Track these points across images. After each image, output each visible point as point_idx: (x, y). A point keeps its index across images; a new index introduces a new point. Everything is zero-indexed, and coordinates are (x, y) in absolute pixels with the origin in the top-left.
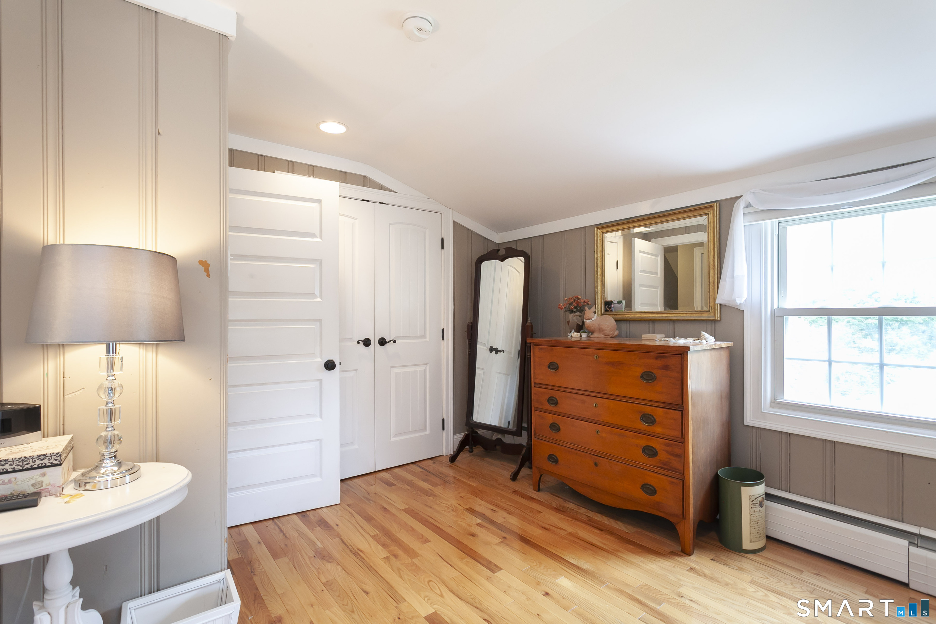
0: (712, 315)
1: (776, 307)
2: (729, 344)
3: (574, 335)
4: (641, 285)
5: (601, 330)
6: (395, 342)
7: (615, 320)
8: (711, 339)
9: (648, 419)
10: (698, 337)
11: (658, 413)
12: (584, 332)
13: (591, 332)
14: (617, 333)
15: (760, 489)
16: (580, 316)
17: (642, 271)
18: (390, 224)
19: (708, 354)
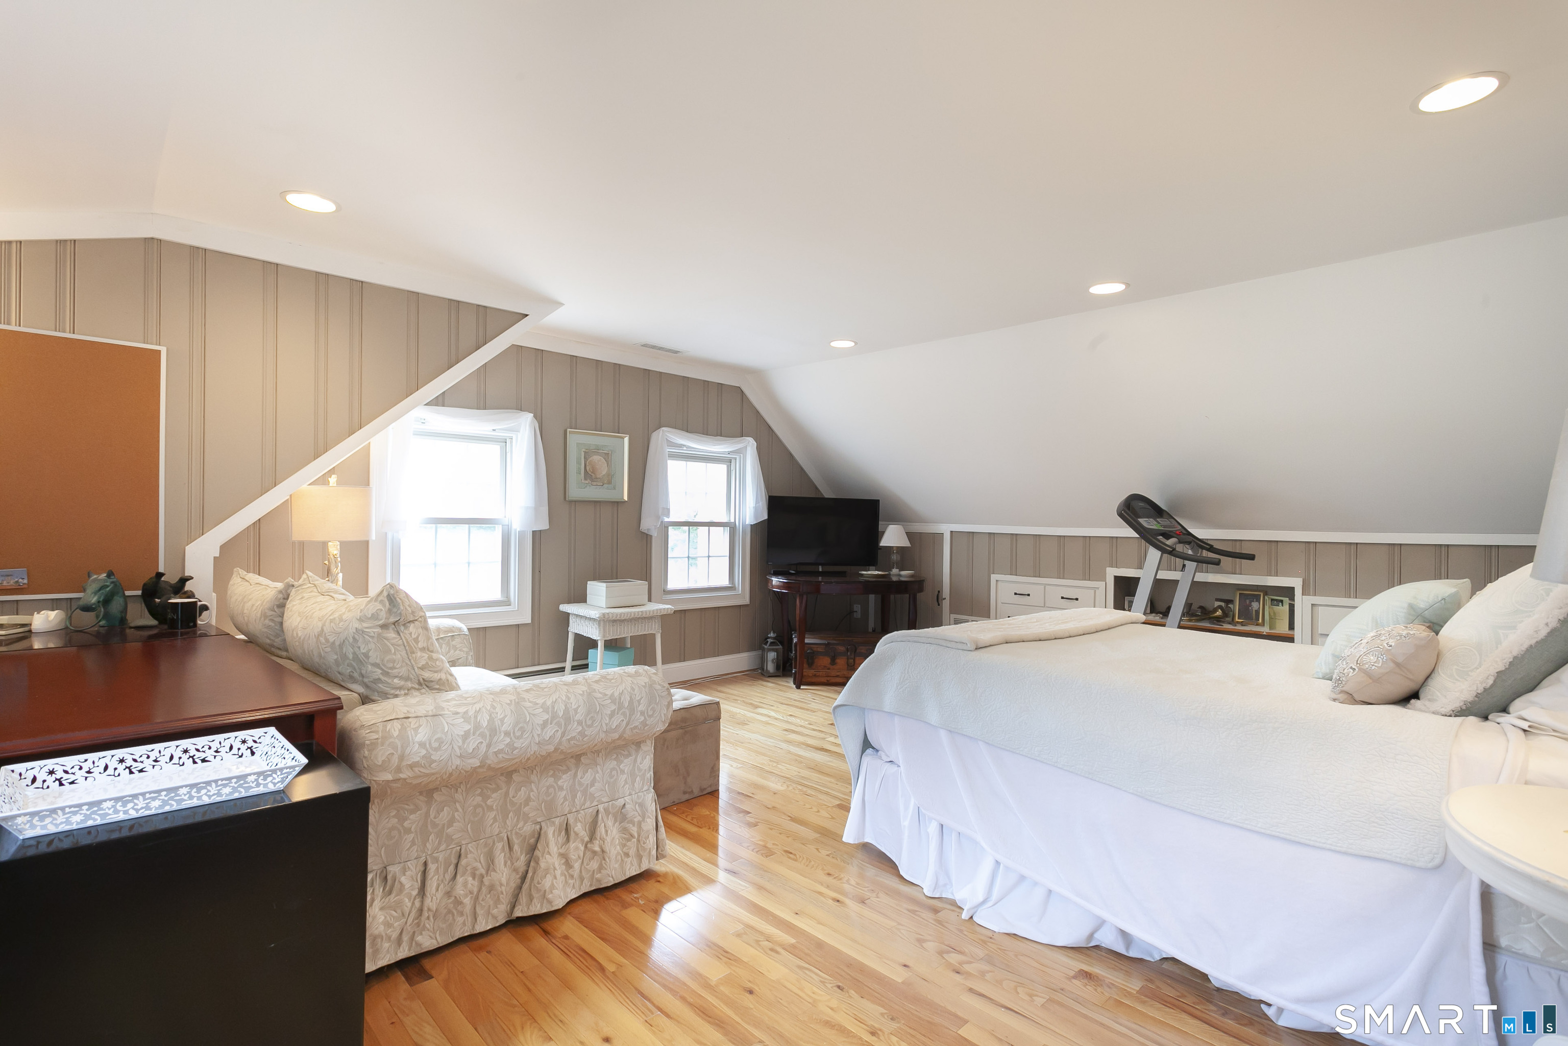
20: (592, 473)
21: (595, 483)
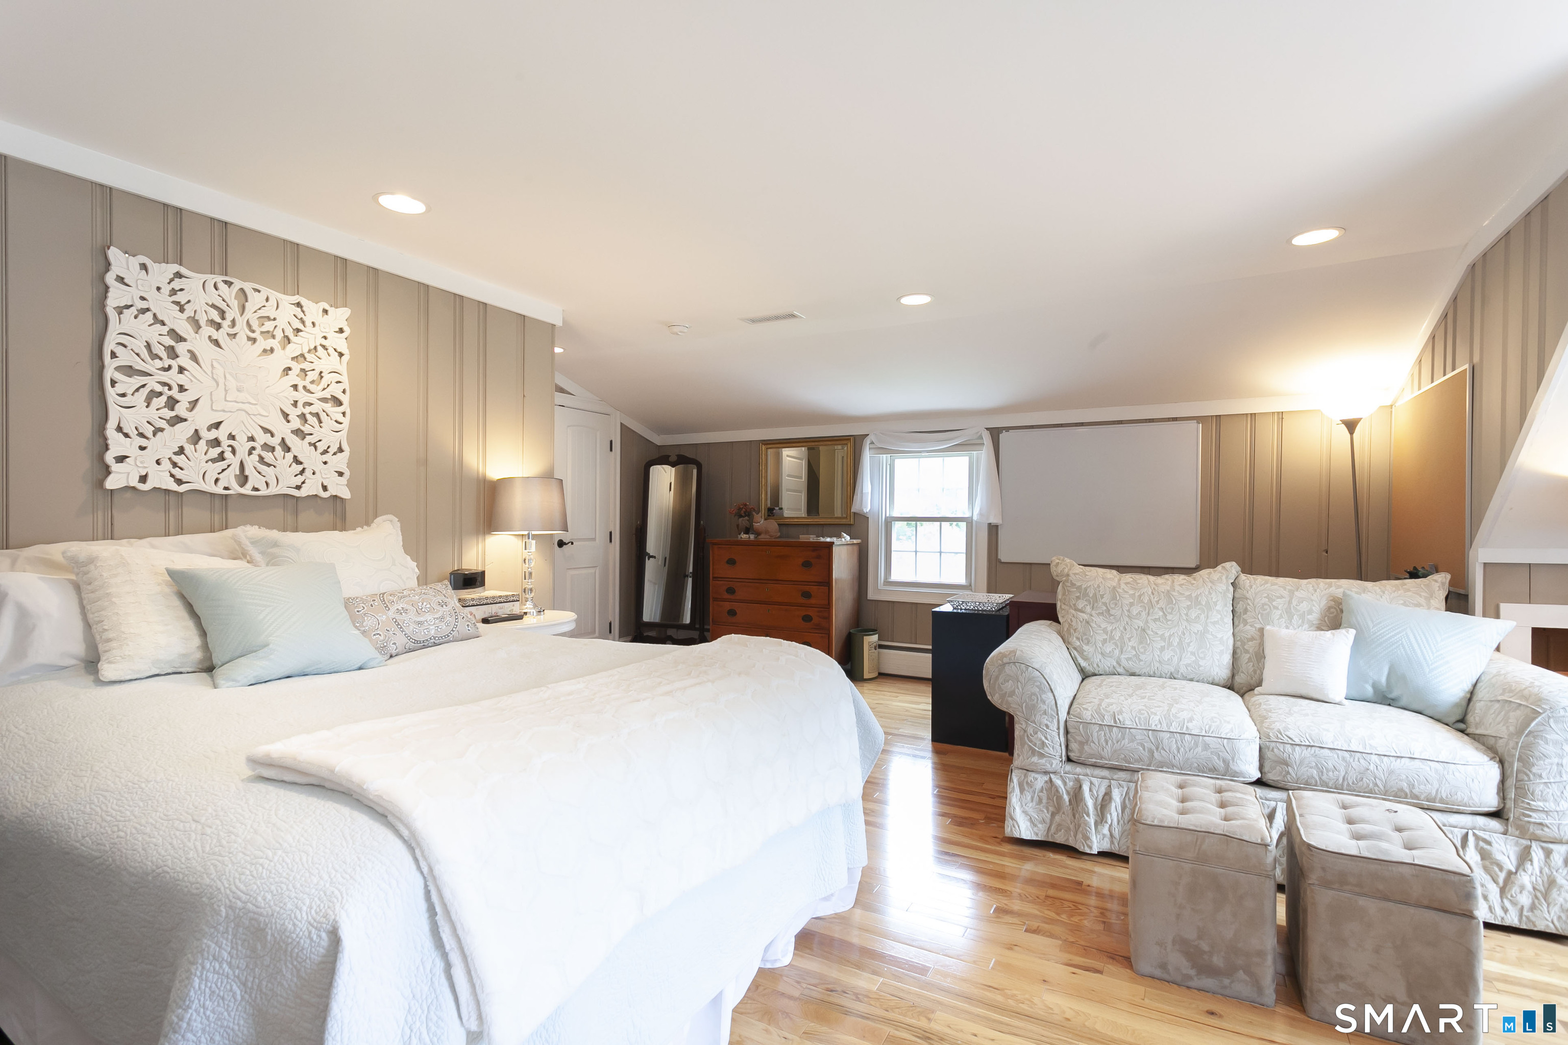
0: (849, 520)
1: (888, 515)
2: (859, 541)
3: (744, 536)
4: (788, 490)
5: (767, 532)
6: (572, 543)
7: (778, 524)
8: (848, 538)
9: (807, 595)
10: (839, 536)
11: (814, 589)
12: (752, 534)
13: (758, 534)
14: (779, 534)
15: (874, 638)
16: (748, 520)
17: (788, 476)
18: (568, 426)
19: (845, 547)
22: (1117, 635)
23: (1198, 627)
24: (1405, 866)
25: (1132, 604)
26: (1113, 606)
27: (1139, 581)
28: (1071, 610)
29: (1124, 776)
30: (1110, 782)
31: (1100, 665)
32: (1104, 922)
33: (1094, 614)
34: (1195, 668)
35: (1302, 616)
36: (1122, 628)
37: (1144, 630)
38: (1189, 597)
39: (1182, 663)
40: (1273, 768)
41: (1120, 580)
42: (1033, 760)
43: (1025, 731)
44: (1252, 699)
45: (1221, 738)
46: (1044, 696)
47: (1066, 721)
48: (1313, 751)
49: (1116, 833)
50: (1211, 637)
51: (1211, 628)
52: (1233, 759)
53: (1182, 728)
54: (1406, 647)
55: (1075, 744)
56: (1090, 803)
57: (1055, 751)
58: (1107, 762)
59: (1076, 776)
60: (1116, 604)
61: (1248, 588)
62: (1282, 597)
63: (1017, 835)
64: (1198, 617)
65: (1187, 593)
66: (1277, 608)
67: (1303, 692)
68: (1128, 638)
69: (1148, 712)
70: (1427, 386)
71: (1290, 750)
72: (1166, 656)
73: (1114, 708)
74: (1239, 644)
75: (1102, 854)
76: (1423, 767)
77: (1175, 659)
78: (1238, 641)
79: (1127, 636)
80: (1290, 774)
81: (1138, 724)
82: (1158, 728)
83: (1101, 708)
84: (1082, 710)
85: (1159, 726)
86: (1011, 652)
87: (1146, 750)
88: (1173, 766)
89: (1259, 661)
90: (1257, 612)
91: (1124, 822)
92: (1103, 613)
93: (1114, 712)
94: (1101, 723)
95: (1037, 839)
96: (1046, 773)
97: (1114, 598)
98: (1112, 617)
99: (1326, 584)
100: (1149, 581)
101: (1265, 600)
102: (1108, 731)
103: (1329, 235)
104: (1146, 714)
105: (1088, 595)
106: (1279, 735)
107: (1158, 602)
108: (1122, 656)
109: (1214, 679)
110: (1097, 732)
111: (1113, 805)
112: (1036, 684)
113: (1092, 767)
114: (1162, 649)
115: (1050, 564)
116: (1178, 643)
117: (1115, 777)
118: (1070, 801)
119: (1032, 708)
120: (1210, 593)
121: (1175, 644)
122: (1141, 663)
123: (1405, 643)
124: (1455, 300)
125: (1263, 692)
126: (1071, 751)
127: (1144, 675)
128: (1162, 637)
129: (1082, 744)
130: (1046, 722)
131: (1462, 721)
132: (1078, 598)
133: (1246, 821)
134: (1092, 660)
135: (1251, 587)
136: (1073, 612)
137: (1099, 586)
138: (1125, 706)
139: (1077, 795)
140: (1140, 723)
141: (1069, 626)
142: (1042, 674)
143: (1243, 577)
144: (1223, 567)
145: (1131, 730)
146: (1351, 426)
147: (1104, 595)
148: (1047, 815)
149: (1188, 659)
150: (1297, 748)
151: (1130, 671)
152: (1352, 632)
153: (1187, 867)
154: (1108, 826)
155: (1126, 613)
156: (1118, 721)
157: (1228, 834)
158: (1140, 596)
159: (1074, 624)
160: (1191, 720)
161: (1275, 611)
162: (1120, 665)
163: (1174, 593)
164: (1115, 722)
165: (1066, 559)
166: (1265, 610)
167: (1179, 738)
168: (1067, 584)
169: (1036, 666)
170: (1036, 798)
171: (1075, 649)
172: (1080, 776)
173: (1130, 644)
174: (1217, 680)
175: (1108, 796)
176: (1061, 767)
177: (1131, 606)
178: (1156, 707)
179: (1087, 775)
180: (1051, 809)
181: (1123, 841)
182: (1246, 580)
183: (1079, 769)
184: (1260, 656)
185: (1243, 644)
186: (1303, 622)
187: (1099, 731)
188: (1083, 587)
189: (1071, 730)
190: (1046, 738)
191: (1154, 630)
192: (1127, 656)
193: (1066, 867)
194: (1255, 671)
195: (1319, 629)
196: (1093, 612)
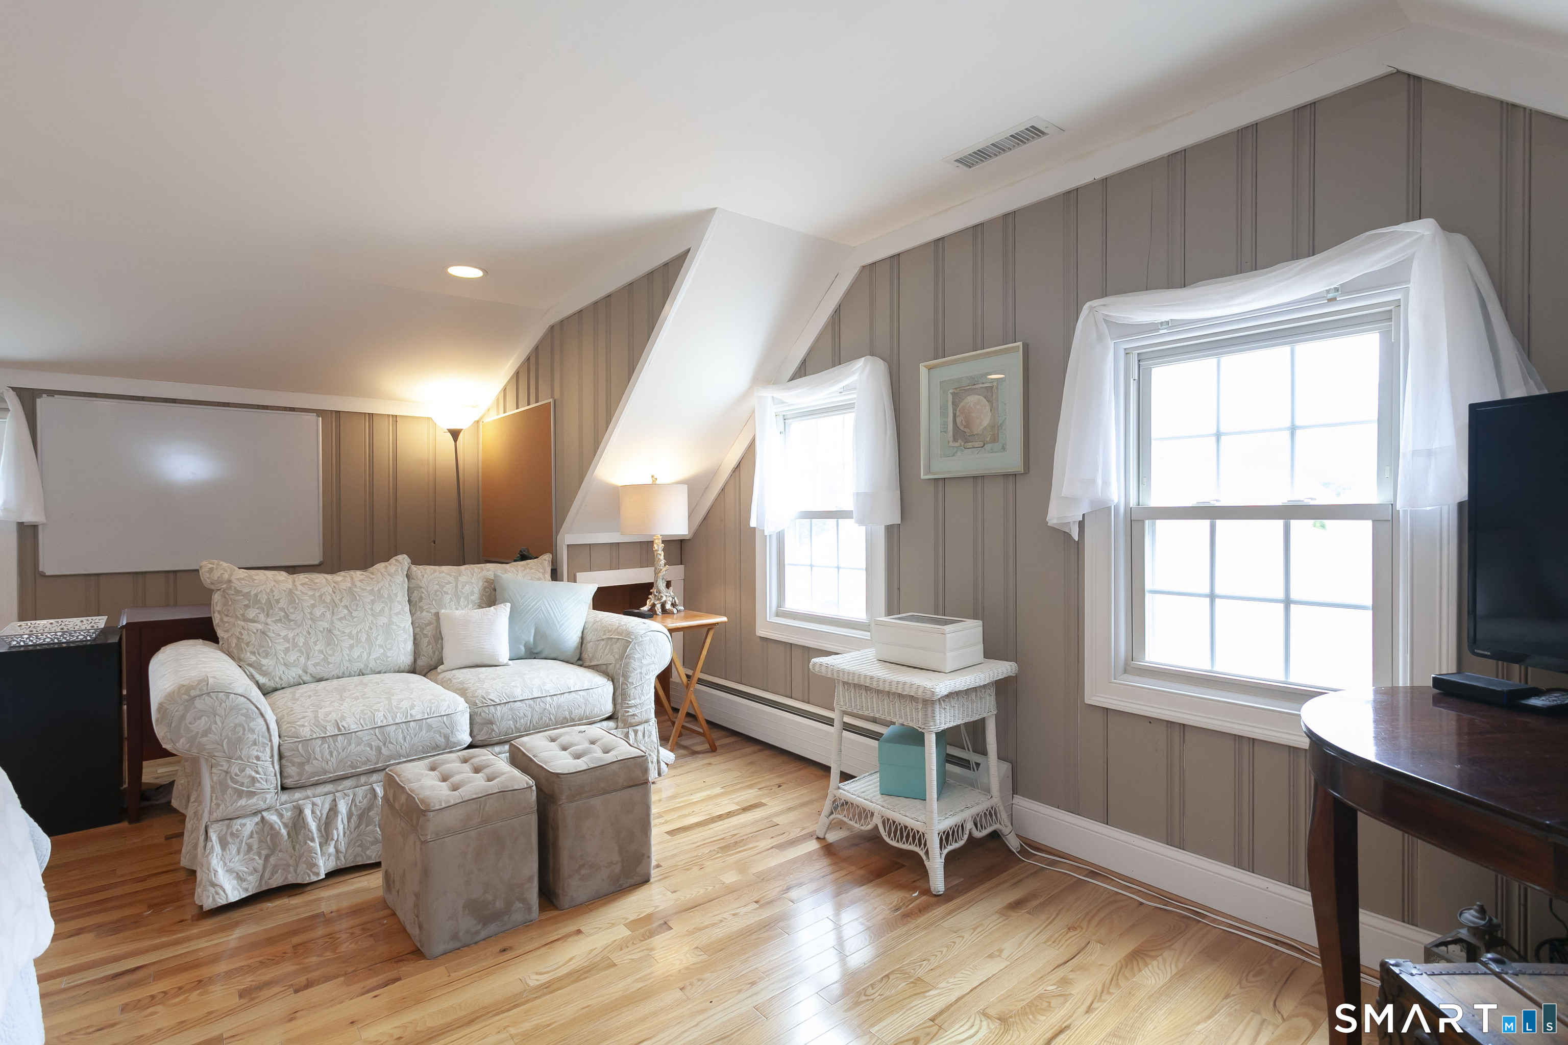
20: (965, 427)
21: (970, 445)
22: (301, 641)
23: (383, 620)
24: (614, 764)
25: (313, 606)
26: (292, 610)
27: (316, 581)
28: (239, 622)
29: (349, 784)
30: (335, 795)
31: (283, 677)
32: (371, 936)
33: (270, 623)
34: (384, 661)
35: (467, 598)
36: (305, 633)
37: (330, 631)
38: (371, 592)
39: (371, 658)
40: (481, 730)
41: (294, 581)
42: (239, 804)
43: (227, 772)
44: (438, 677)
45: (441, 716)
46: (252, 724)
47: (279, 746)
48: (509, 706)
49: (342, 848)
50: (396, 627)
51: (395, 619)
52: (452, 732)
53: (406, 717)
54: (545, 612)
55: (293, 768)
56: (313, 825)
57: (269, 784)
58: (331, 775)
59: (294, 803)
60: (296, 608)
61: (421, 577)
62: (449, 583)
63: (222, 901)
64: (382, 610)
65: (369, 588)
66: (447, 593)
67: (478, 662)
68: (314, 642)
69: (370, 711)
70: (512, 411)
71: (494, 711)
72: (356, 653)
73: (334, 716)
74: (418, 630)
75: (329, 875)
76: (576, 696)
77: (365, 655)
78: (417, 627)
79: (312, 640)
80: (494, 731)
81: (364, 726)
82: (385, 723)
83: (320, 720)
84: (297, 727)
85: (385, 721)
86: (199, 682)
87: (374, 749)
88: (400, 756)
89: (436, 642)
90: (431, 599)
91: (350, 831)
92: (280, 620)
93: (336, 721)
94: (323, 735)
95: (247, 895)
96: (255, 814)
97: (292, 601)
98: (292, 623)
99: (479, 568)
100: (326, 580)
101: (437, 587)
102: (332, 742)
103: (475, 273)
104: (370, 714)
105: (259, 602)
106: (484, 701)
107: (341, 600)
108: (310, 663)
109: (400, 667)
110: (320, 746)
111: (340, 818)
112: (241, 712)
113: (312, 787)
114: (351, 647)
115: (198, 570)
116: (366, 639)
117: (340, 788)
118: (289, 834)
119: (237, 742)
120: (390, 586)
121: (364, 640)
122: (331, 666)
123: (543, 608)
124: (537, 348)
125: (446, 669)
126: (286, 777)
127: (333, 678)
128: (350, 636)
129: (301, 765)
130: (256, 753)
131: (580, 659)
132: (247, 606)
133: (507, 775)
134: (273, 674)
135: (423, 576)
136: (242, 623)
137: (272, 590)
138: (345, 711)
139: (297, 824)
140: (365, 724)
141: (238, 641)
142: (248, 699)
143: (414, 568)
144: (396, 560)
145: (357, 733)
146: (455, 434)
147: (279, 599)
148: (259, 861)
149: (377, 652)
150: (498, 707)
151: (318, 677)
152: (509, 605)
153: (473, 834)
154: (334, 842)
155: (309, 616)
156: (343, 728)
157: (503, 790)
158: (321, 596)
159: (245, 637)
160: (413, 707)
161: (445, 596)
162: (306, 672)
163: (356, 590)
164: (339, 730)
165: (221, 563)
166: (437, 596)
167: (405, 727)
168: (229, 592)
169: (240, 691)
170: (244, 847)
171: (250, 665)
172: (300, 802)
173: (317, 648)
174: (402, 668)
175: (333, 810)
176: (277, 799)
177: (313, 608)
178: (375, 704)
179: (308, 797)
180: (264, 852)
181: (350, 851)
182: (417, 570)
183: (298, 795)
184: (439, 637)
185: (422, 629)
186: (468, 603)
187: (322, 744)
188: (253, 593)
189: (287, 754)
190: (257, 772)
191: (340, 629)
192: (314, 662)
193: (295, 908)
194: (434, 653)
195: (480, 607)
196: (269, 620)
